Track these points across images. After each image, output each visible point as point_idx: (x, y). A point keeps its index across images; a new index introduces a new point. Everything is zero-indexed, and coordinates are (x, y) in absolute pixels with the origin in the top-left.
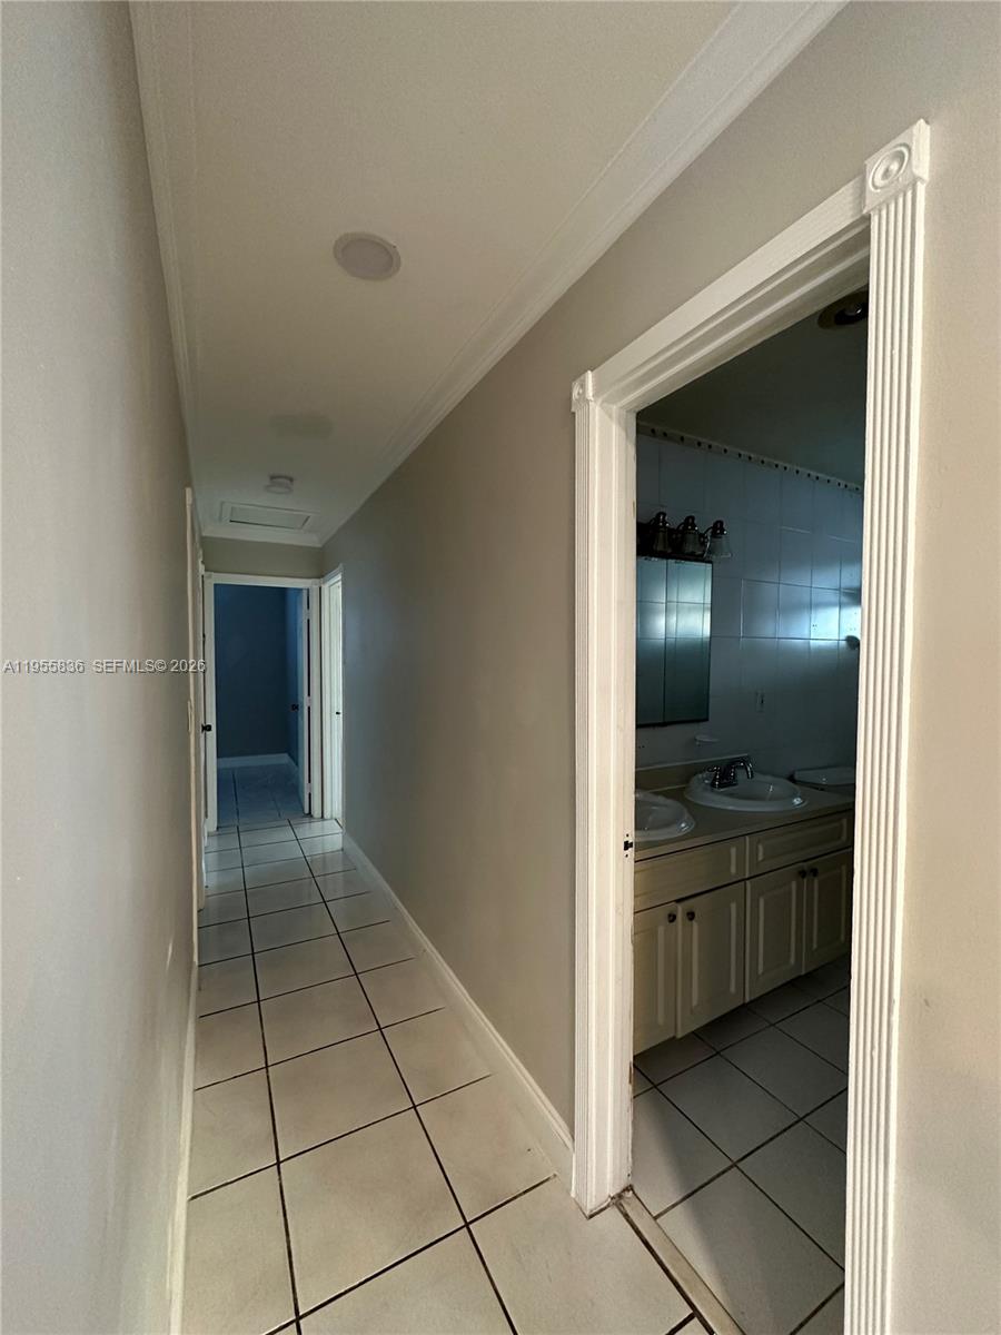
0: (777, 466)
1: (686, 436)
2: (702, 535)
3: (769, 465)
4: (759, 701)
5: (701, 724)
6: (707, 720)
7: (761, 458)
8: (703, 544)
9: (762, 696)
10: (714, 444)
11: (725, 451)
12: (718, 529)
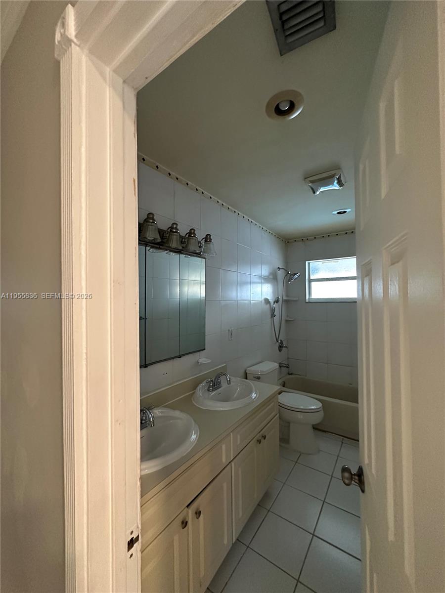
0: (235, 212)
1: (189, 183)
2: (199, 242)
3: (232, 211)
4: (230, 334)
5: (202, 352)
6: (204, 349)
7: (228, 206)
8: (200, 247)
9: (231, 332)
10: (205, 192)
11: (211, 198)
12: (208, 239)
